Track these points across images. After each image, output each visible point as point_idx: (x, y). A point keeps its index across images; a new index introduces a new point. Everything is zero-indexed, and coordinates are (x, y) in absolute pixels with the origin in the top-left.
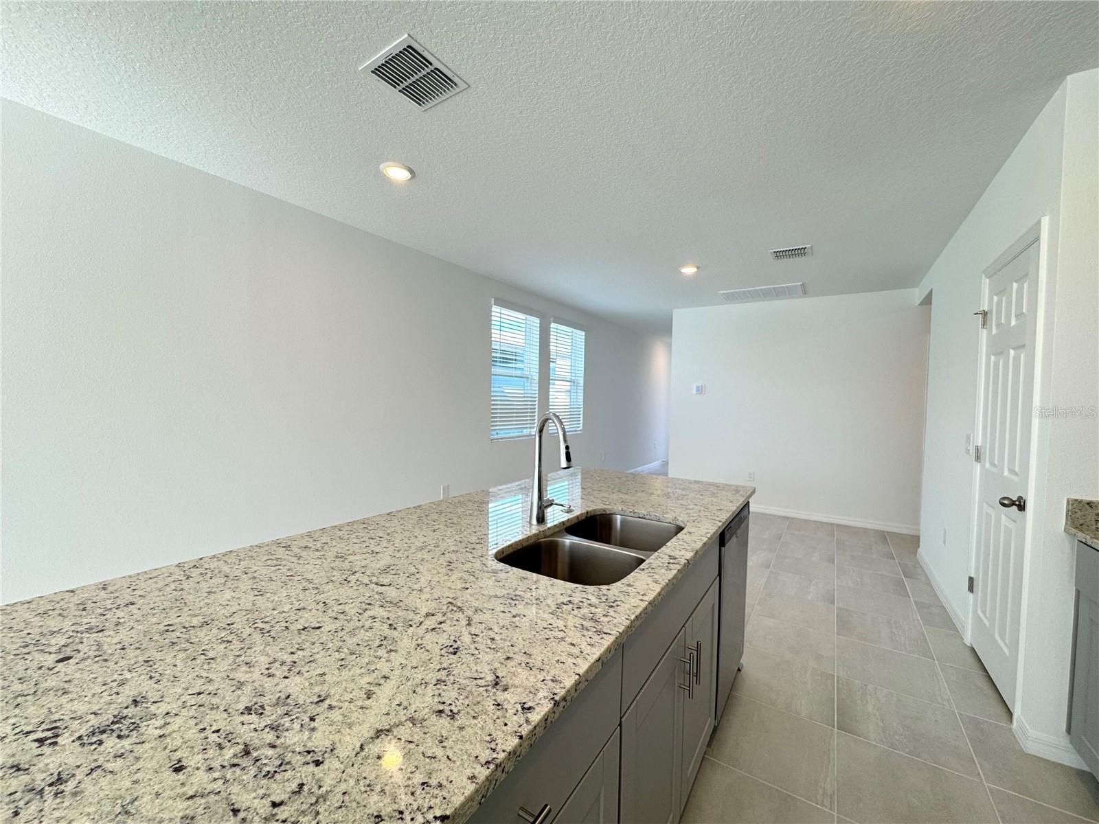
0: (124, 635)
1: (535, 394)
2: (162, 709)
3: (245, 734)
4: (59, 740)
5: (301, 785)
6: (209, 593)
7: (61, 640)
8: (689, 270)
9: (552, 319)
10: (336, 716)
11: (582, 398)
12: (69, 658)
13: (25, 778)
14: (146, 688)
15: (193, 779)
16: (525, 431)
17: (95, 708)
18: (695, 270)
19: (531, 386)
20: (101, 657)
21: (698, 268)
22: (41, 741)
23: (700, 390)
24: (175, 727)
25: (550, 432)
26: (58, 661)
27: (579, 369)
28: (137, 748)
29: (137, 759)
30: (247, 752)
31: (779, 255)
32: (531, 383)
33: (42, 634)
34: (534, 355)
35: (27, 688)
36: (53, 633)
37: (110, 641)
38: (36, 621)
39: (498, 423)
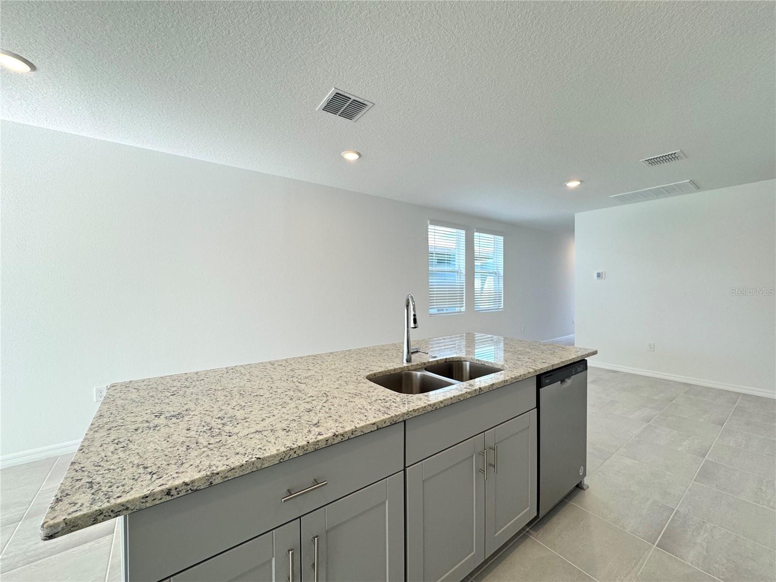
0: (195, 390)
1: (463, 283)
2: (194, 413)
3: (213, 424)
4: (161, 417)
5: (220, 441)
6: (231, 379)
7: (175, 389)
8: (573, 184)
9: (475, 230)
10: (247, 424)
11: (503, 285)
12: (175, 395)
13: (148, 424)
14: (192, 406)
15: (191, 433)
16: (457, 308)
17: (174, 410)
18: (579, 183)
19: (460, 278)
20: (184, 396)
21: (581, 181)
22: (156, 416)
23: (599, 275)
24: (194, 419)
25: (476, 310)
26: (171, 395)
27: (500, 264)
28: (180, 422)
29: (179, 425)
30: (210, 429)
31: (652, 162)
32: (460, 275)
33: (171, 386)
34: (462, 256)
35: (159, 401)
36: (174, 386)
37: (189, 391)
38: (171, 382)
39: (435, 304)
